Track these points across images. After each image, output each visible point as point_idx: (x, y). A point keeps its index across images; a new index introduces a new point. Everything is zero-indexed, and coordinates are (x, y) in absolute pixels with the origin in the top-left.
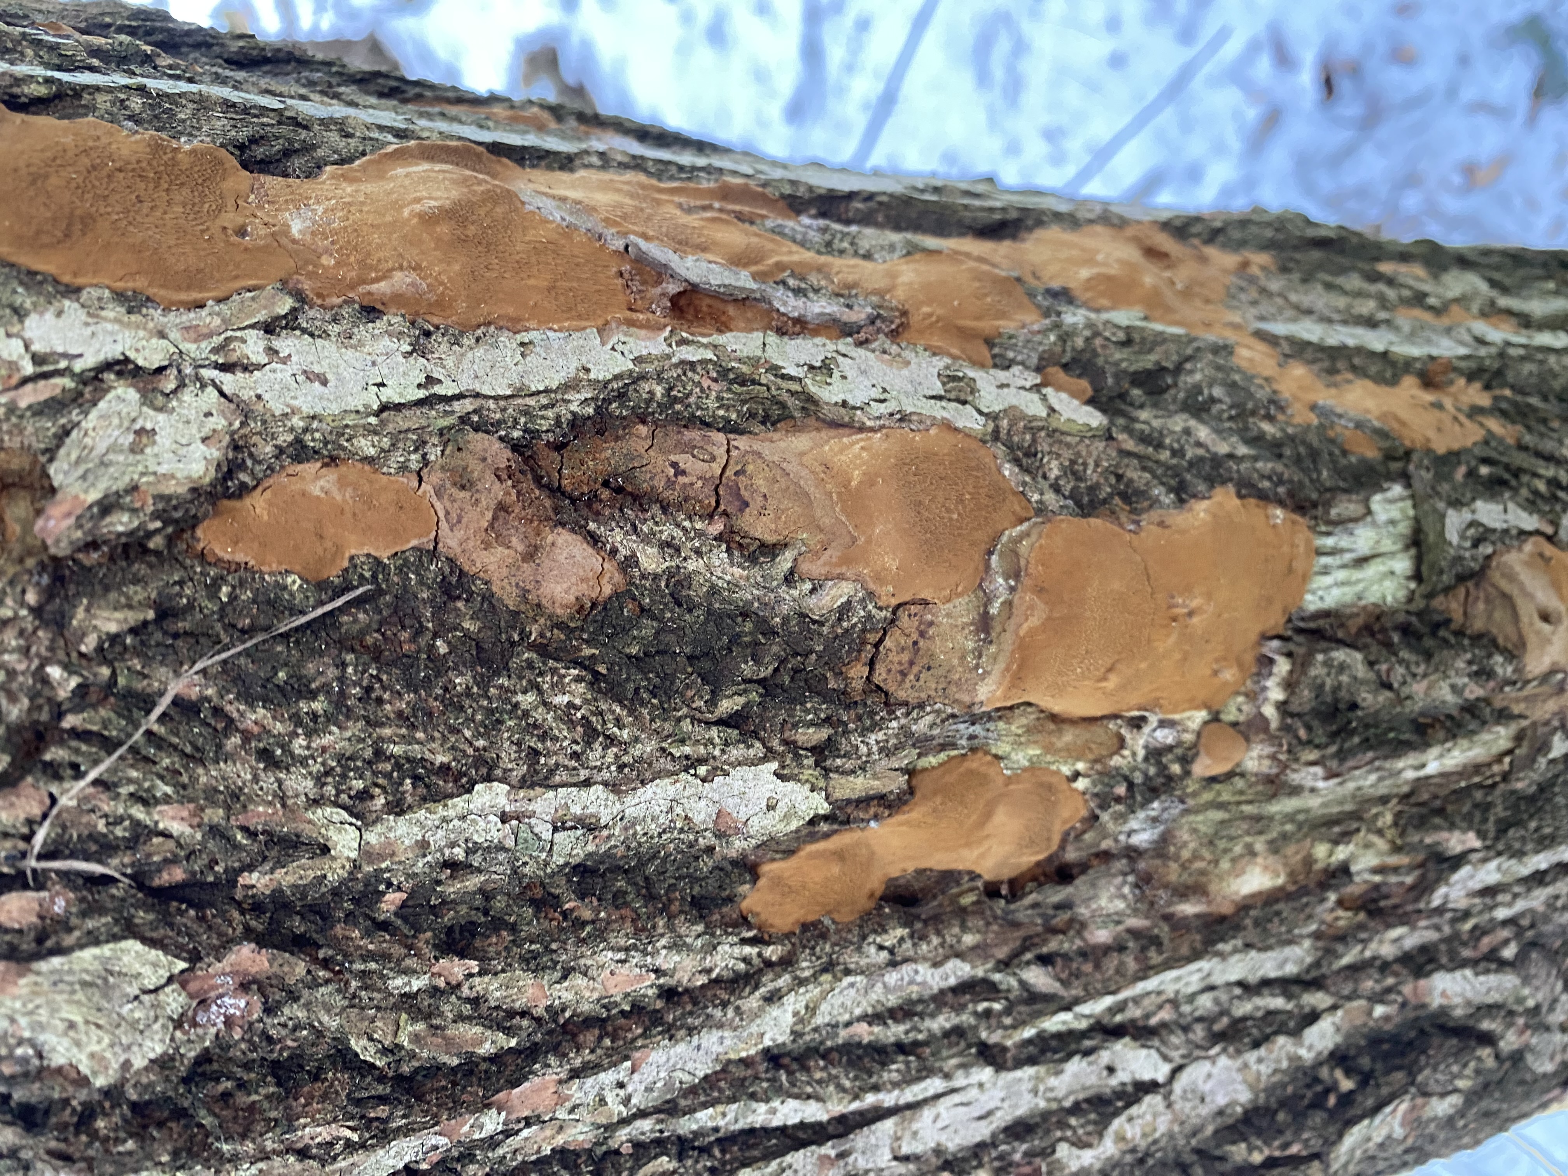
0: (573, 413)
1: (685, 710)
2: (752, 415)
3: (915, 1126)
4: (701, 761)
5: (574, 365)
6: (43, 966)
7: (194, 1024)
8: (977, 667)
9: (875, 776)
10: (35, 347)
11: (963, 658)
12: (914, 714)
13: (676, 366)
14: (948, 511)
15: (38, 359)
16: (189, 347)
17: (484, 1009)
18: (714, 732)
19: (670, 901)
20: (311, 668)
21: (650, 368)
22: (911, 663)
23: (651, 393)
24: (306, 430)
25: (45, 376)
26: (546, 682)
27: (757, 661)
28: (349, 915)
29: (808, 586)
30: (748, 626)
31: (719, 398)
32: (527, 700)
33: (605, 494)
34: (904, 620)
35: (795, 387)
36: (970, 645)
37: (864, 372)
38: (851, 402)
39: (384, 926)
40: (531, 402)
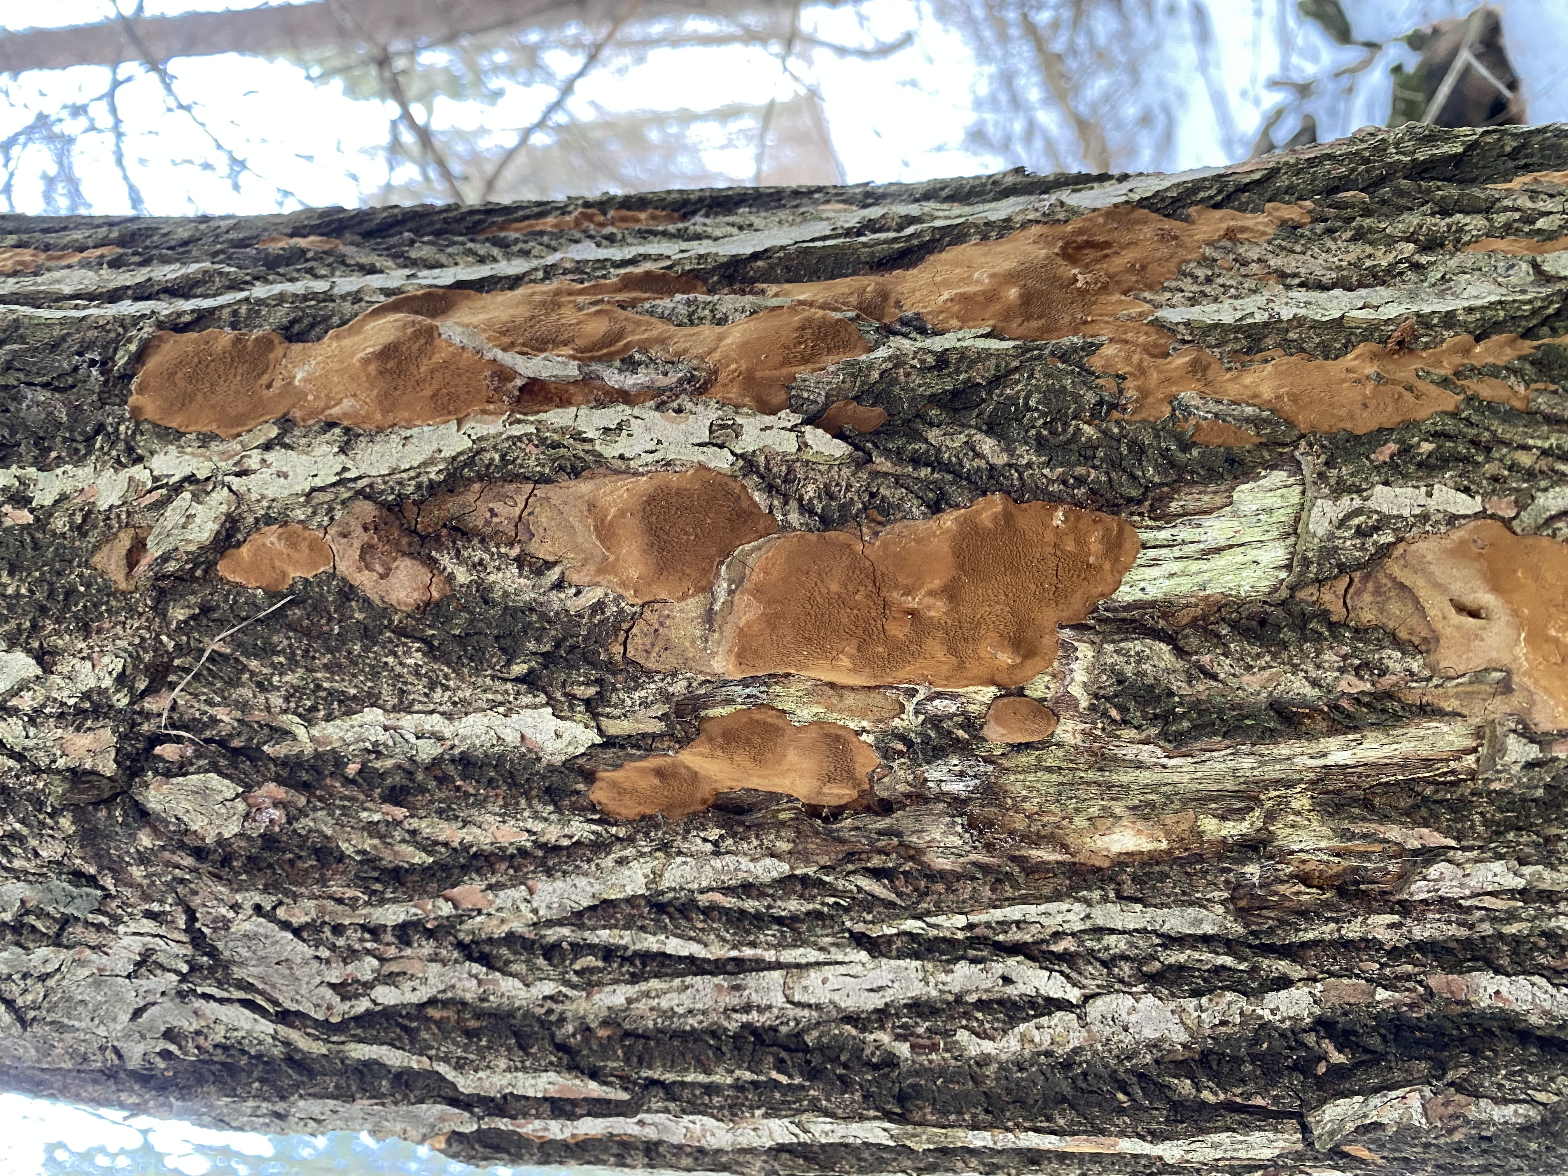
0: (430, 480)
1: (489, 672)
2: (562, 468)
3: (804, 982)
4: (501, 704)
5: (435, 447)
6: (174, 780)
7: (255, 820)
8: (705, 649)
9: (637, 721)
10: (155, 473)
11: (693, 642)
12: (669, 679)
13: (508, 439)
14: (686, 533)
15: (155, 479)
16: (222, 465)
17: (418, 838)
18: (509, 686)
19: (531, 789)
20: (275, 639)
21: (484, 444)
22: (653, 645)
23: (492, 459)
24: (269, 508)
25: (157, 488)
26: (400, 650)
27: (538, 640)
28: (332, 774)
29: (573, 590)
30: (534, 618)
31: (537, 459)
32: (390, 660)
33: (444, 532)
34: (647, 614)
35: (588, 447)
36: (698, 633)
37: (648, 430)
38: (627, 455)
39: (353, 782)
40: (405, 475)
